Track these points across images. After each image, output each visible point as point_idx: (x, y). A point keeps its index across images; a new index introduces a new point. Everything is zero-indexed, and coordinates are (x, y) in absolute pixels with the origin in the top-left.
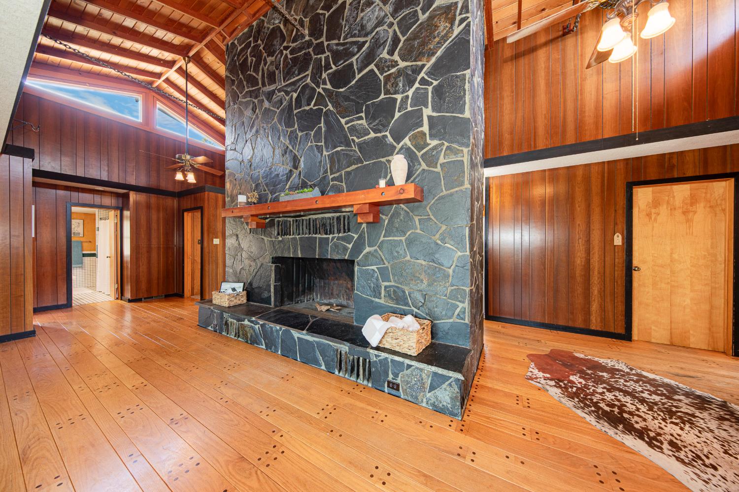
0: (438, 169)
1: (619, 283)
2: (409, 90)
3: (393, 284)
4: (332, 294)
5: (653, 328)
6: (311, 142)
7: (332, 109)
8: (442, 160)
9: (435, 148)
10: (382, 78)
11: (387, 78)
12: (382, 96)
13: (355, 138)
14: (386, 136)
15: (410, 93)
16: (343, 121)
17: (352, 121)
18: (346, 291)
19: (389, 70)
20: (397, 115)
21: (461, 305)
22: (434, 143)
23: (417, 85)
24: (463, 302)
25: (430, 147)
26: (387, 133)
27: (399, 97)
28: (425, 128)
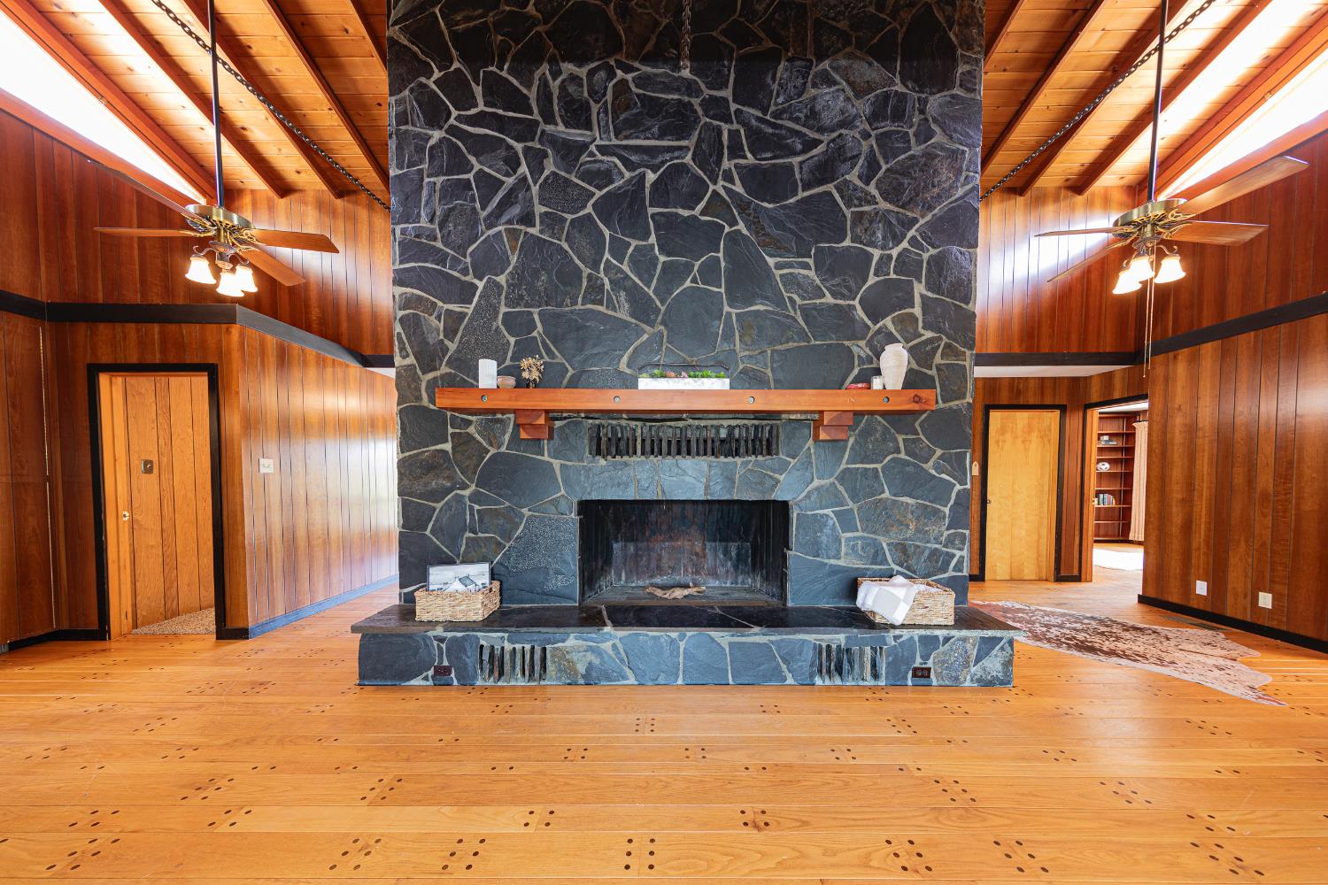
0: (933, 372)
1: (976, 518)
2: (893, 248)
3: (860, 534)
4: (659, 567)
5: (998, 564)
6: (694, 280)
7: (745, 231)
8: (938, 359)
9: (930, 341)
10: (848, 213)
11: (859, 217)
12: (847, 243)
13: (795, 297)
14: (854, 307)
15: (895, 252)
16: (771, 261)
17: (790, 265)
18: (691, 560)
19: (861, 205)
20: (872, 280)
21: (958, 553)
22: (929, 334)
23: (905, 244)
24: (961, 549)
25: (923, 338)
26: (856, 303)
27: (876, 254)
28: (917, 311)
